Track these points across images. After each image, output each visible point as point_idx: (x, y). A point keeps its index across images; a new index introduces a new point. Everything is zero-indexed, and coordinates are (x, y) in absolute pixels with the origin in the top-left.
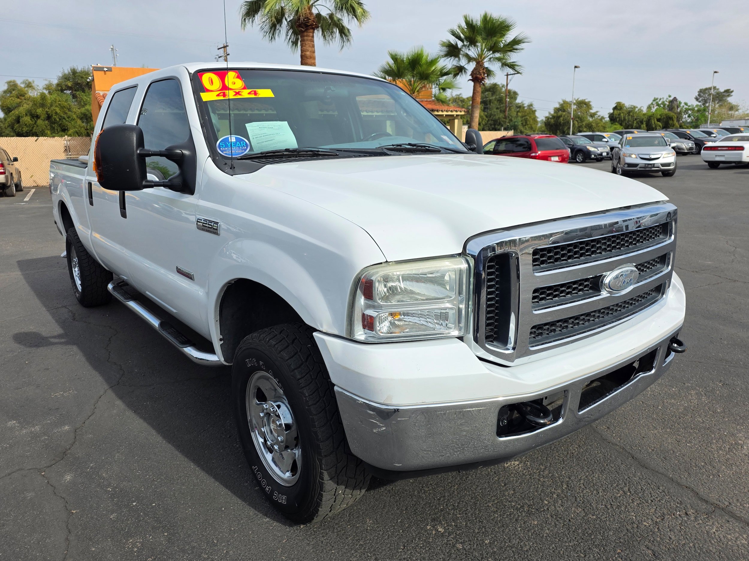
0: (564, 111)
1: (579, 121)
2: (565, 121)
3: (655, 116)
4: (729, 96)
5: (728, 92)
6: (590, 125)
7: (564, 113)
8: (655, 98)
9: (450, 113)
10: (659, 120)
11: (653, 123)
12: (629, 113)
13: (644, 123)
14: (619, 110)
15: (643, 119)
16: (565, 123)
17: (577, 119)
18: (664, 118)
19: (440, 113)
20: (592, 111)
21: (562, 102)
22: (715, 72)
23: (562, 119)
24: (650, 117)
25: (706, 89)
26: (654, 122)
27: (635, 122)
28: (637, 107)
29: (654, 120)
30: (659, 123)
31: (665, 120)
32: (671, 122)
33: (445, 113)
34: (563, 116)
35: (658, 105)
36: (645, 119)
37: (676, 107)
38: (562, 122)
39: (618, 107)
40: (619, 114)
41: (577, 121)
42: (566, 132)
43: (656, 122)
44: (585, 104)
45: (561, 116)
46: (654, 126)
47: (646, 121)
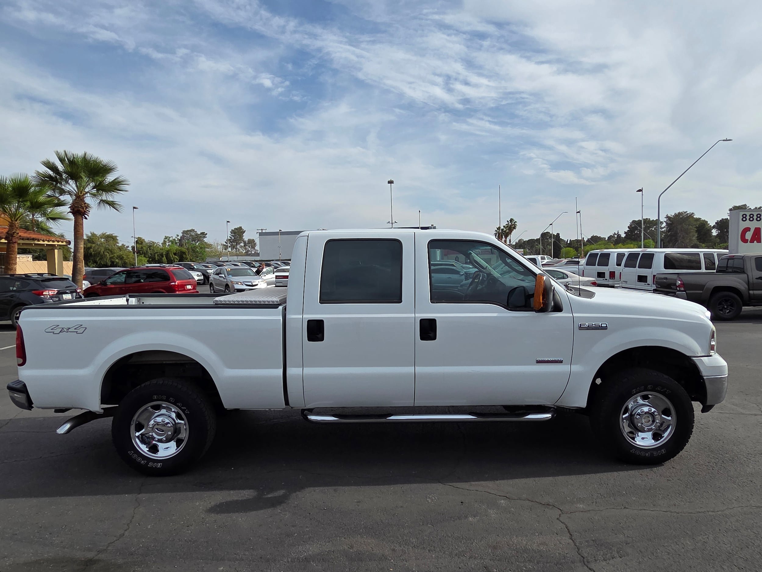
0: (93, 243)
1: (110, 253)
2: (96, 252)
3: (172, 251)
4: (204, 237)
5: (204, 234)
6: (121, 257)
7: (94, 245)
8: (165, 236)
9: (51, 243)
10: (175, 254)
11: (171, 257)
12: (150, 247)
13: (164, 256)
14: (140, 244)
15: (162, 253)
16: (97, 253)
17: (108, 251)
18: (178, 252)
19: (41, 242)
20: (120, 245)
21: (90, 235)
22: (228, 222)
23: (92, 250)
24: (168, 251)
25: (188, 231)
26: (172, 255)
27: (156, 255)
28: (155, 243)
29: (172, 254)
30: (176, 256)
31: (179, 254)
32: (184, 256)
33: (46, 243)
34: (93, 247)
35: (169, 241)
36: (164, 253)
37: (184, 244)
38: (93, 253)
39: (139, 241)
40: (142, 248)
41: (107, 252)
42: (99, 262)
43: (173, 256)
44: (113, 238)
45: (91, 248)
46: (172, 259)
47: (165, 255)
